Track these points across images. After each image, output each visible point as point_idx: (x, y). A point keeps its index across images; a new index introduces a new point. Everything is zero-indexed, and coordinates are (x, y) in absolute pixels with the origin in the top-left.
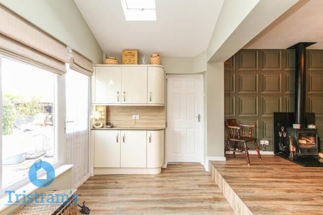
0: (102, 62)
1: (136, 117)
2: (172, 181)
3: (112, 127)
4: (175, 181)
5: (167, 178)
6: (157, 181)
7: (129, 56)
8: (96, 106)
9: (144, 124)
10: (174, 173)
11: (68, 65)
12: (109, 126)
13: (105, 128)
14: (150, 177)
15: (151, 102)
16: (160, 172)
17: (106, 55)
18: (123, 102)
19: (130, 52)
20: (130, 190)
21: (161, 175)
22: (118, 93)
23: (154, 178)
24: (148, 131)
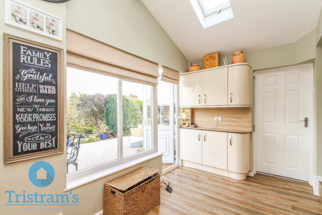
0: (187, 70)
1: (218, 118)
2: (257, 192)
3: (196, 127)
4: (260, 193)
5: (250, 187)
6: (237, 187)
7: (210, 60)
8: (184, 108)
9: (227, 126)
10: (262, 184)
11: (159, 78)
12: (193, 126)
13: (190, 128)
14: (231, 180)
15: (231, 104)
16: (245, 179)
17: (191, 63)
18: (204, 104)
19: (211, 56)
20: (207, 186)
21: (245, 182)
22: (199, 96)
23: (235, 183)
24: (228, 133)
